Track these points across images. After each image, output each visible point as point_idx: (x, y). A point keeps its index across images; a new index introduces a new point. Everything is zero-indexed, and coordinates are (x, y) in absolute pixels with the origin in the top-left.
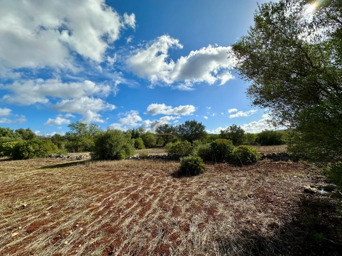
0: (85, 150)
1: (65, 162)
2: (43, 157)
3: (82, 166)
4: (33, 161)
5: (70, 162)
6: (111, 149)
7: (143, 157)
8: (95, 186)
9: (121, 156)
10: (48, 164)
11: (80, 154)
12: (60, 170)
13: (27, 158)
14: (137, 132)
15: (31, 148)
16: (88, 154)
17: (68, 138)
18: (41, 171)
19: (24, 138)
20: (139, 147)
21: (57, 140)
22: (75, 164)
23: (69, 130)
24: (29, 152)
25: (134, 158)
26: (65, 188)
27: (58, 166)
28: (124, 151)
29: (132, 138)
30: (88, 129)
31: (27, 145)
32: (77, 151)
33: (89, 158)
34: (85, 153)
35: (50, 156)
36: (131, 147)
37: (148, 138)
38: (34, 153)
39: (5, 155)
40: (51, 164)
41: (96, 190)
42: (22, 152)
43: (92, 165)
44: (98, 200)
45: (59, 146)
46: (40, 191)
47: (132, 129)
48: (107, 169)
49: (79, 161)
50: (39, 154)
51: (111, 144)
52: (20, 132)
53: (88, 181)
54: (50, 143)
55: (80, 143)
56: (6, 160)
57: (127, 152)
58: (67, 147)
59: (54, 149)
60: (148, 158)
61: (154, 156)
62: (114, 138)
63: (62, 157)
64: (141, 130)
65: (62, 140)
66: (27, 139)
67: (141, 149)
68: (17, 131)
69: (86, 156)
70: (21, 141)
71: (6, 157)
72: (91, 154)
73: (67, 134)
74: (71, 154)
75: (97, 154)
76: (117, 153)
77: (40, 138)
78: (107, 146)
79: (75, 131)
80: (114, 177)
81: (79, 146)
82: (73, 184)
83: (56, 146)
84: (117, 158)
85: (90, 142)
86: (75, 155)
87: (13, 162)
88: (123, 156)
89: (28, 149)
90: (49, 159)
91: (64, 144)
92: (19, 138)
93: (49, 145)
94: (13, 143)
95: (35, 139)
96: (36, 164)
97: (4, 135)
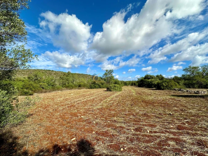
0: (201, 87)
1: (186, 94)
2: (171, 89)
3: (202, 99)
4: (166, 91)
5: (190, 95)
10: (174, 94)
12: (184, 99)
13: (163, 90)
15: (164, 84)
16: (205, 90)
17: (184, 78)
18: (172, 97)
19: (159, 80)
21: (176, 79)
23: (184, 73)
24: (163, 86)
27: (182, 96)
30: (200, 70)
31: (162, 83)
32: (194, 87)
33: (207, 93)
34: (201, 90)
35: (175, 90)
38: (166, 87)
39: (154, 87)
40: (176, 94)
42: (160, 86)
45: (178, 83)
49: (197, 95)
50: (169, 88)
52: (157, 76)
54: (173, 82)
55: (194, 82)
56: (155, 89)
58: (185, 84)
59: (176, 85)
63: (182, 91)
65: (179, 80)
66: (161, 80)
68: (156, 76)
70: (160, 81)
71: (155, 88)
73: (183, 76)
74: (189, 89)
77: (167, 79)
79: (189, 73)
81: (194, 84)
83: (177, 84)
86: (193, 90)
87: (158, 91)
89: (163, 85)
90: (174, 91)
91: (182, 82)
92: (158, 80)
93: (173, 83)
94: (156, 82)
95: (164, 80)
96: (168, 93)
97: (152, 78)
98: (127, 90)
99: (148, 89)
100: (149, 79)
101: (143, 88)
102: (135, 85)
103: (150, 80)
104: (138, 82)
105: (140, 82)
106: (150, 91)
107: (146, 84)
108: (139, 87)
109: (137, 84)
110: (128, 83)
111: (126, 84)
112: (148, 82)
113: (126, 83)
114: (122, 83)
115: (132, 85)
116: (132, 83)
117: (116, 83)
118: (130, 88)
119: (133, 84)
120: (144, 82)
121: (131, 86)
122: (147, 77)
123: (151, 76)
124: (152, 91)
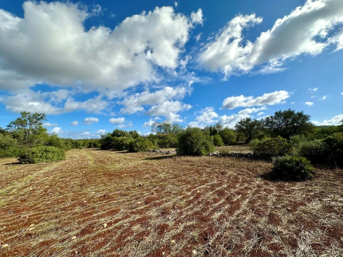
0: (171, 146)
1: (159, 156)
2: (145, 151)
4: (139, 154)
5: (162, 156)
6: (192, 146)
7: (224, 155)
8: (184, 178)
9: (201, 152)
10: (148, 157)
11: (168, 149)
12: (156, 161)
13: (136, 152)
14: (214, 128)
15: (138, 144)
16: (174, 149)
17: (159, 136)
18: (145, 161)
19: (133, 138)
20: (218, 144)
21: (151, 137)
22: (166, 157)
24: (137, 147)
25: (214, 155)
26: (162, 175)
28: (203, 148)
29: (210, 135)
30: (172, 128)
31: (136, 143)
32: (166, 147)
33: (175, 153)
34: (171, 149)
35: (149, 151)
36: (210, 144)
37: (226, 134)
38: (140, 147)
39: (126, 149)
40: (150, 156)
41: (184, 181)
42: (134, 147)
43: (178, 159)
44: (188, 190)
45: (153, 142)
46: (147, 176)
47: (209, 126)
48: (191, 164)
49: (168, 155)
50: (143, 149)
51: (191, 141)
52: (131, 133)
53: (177, 172)
54: (148, 140)
55: (167, 141)
57: (207, 149)
58: (159, 144)
59: (151, 145)
60: (230, 155)
61: (236, 154)
62: (194, 135)
63: (156, 152)
64: (218, 126)
65: (155, 138)
66: (135, 138)
67: (219, 146)
68: (129, 132)
69: (173, 151)
70: (133, 140)
71: (126, 151)
72: (176, 150)
74: (162, 149)
75: (181, 150)
76: (198, 150)
77: (142, 137)
78: (189, 143)
79: (163, 131)
80: (198, 171)
81: (166, 143)
82: (167, 173)
83: (151, 143)
84: (198, 154)
85: (175, 140)
86: (165, 150)
87: (130, 154)
88: (204, 152)
89: (136, 145)
90: (148, 153)
91: (156, 141)
92: (131, 138)
93: (147, 142)
94: (129, 140)
95: (139, 138)
96: (142, 156)
97: (124, 136)
98: (78, 156)
99: (117, 152)
100: (119, 136)
101: (109, 152)
102: (95, 147)
103: (120, 138)
104: (101, 141)
105: (105, 141)
106: (118, 155)
107: (114, 145)
108: (102, 149)
109: (100, 145)
110: (82, 144)
111: (76, 145)
112: (118, 141)
113: (76, 143)
114: (66, 144)
115: (90, 147)
116: (90, 143)
117: (50, 143)
118: (84, 152)
119: (91, 145)
120: (111, 141)
121: (88, 149)
122: (116, 134)
123: (122, 132)
124: (122, 155)
